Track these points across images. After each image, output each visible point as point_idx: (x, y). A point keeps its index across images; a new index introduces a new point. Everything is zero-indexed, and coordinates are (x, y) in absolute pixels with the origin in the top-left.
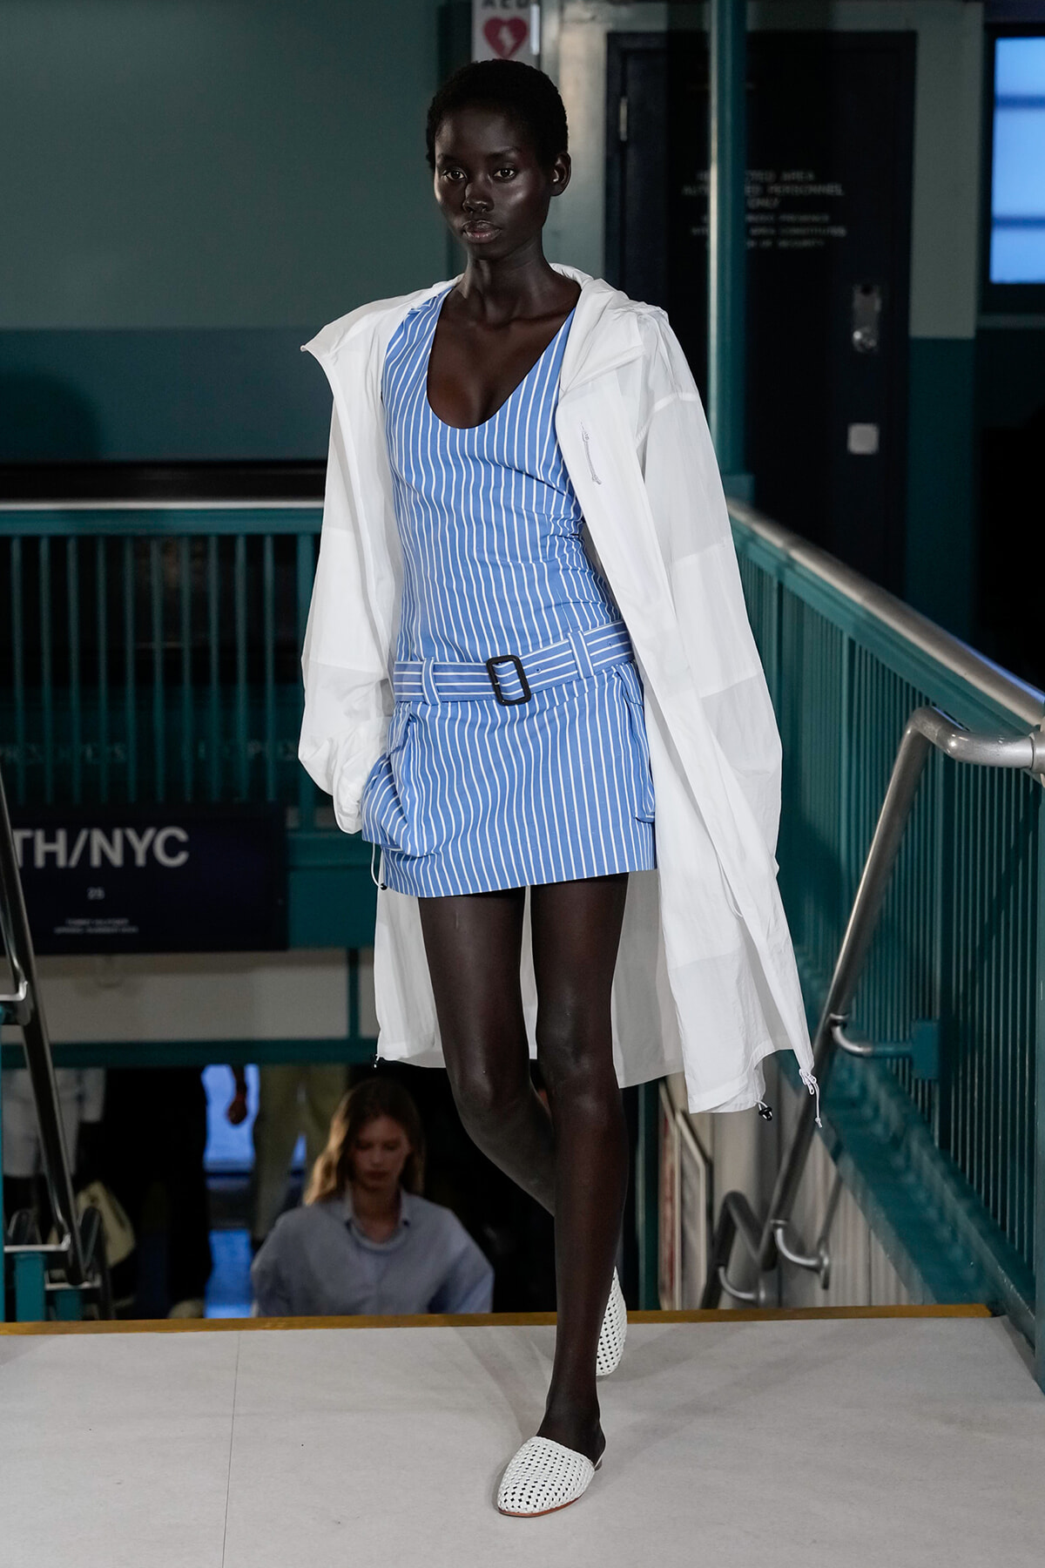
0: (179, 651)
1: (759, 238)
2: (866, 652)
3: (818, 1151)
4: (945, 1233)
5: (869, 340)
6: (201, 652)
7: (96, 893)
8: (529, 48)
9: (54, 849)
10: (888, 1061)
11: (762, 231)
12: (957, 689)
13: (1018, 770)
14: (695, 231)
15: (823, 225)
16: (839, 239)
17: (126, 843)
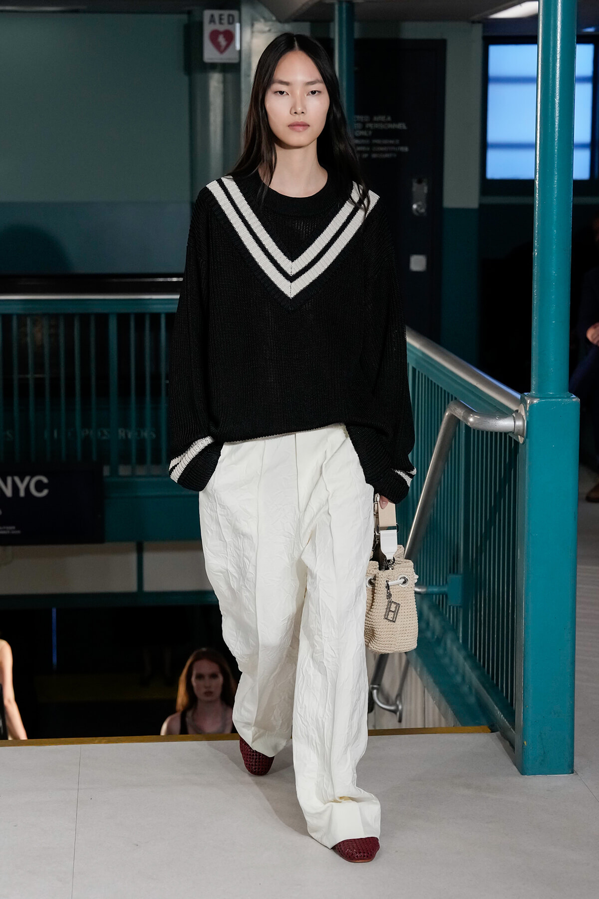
0: (43, 379)
2: (422, 374)
4: (465, 689)
5: (421, 209)
6: (55, 381)
8: (235, 47)
10: (434, 596)
11: (363, 148)
12: (472, 393)
13: (506, 434)
15: (396, 146)
16: (405, 153)
17: (14, 483)
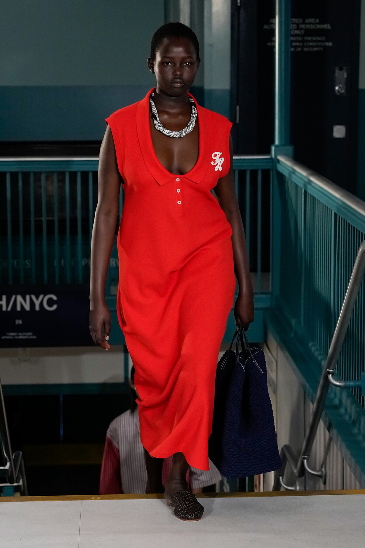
0: (53, 221)
1: (295, 47)
2: (342, 218)
3: (321, 427)
5: (342, 90)
6: (62, 221)
7: (19, 322)
10: (351, 388)
11: (297, 44)
14: (269, 44)
15: (323, 41)
16: (329, 47)
17: (31, 300)
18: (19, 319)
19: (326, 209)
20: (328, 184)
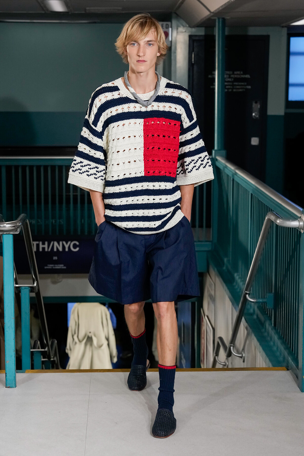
0: (77, 195)
1: (228, 89)
2: (255, 197)
4: (275, 348)
5: (256, 115)
6: (82, 196)
7: (55, 258)
8: (169, 39)
9: (45, 246)
10: (260, 303)
11: (229, 87)
12: (279, 207)
13: (295, 228)
14: (212, 87)
15: (245, 85)
16: (249, 89)
17: (63, 245)
18: (55, 256)
19: (246, 191)
20: (247, 175)
